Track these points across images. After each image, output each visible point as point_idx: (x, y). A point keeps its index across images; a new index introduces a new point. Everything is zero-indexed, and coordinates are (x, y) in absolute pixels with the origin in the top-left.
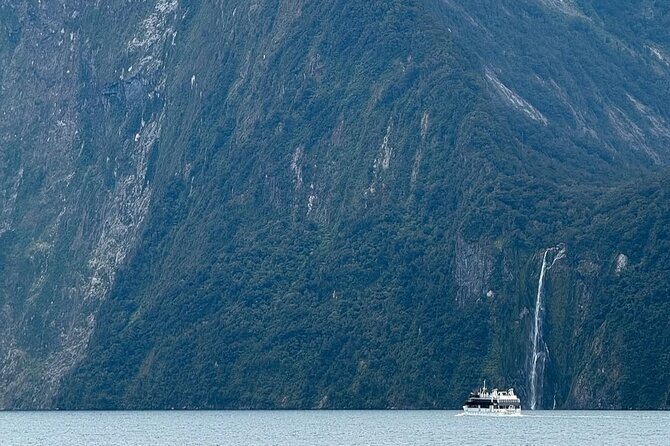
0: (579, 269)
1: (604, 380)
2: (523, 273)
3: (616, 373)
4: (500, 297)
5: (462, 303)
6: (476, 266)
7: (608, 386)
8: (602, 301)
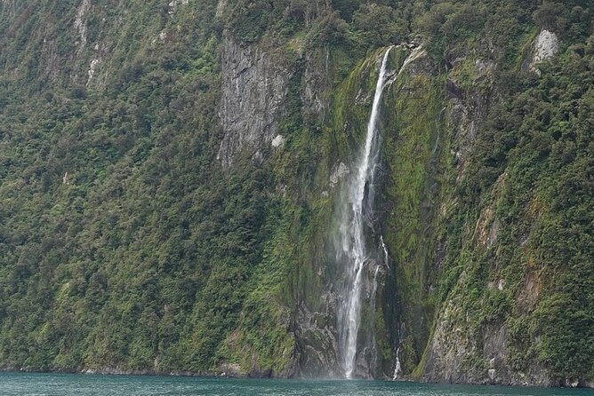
0: (453, 77)
1: (503, 309)
2: (340, 96)
3: (533, 290)
4: (295, 145)
5: (227, 164)
6: (254, 89)
7: (513, 323)
8: (500, 127)
